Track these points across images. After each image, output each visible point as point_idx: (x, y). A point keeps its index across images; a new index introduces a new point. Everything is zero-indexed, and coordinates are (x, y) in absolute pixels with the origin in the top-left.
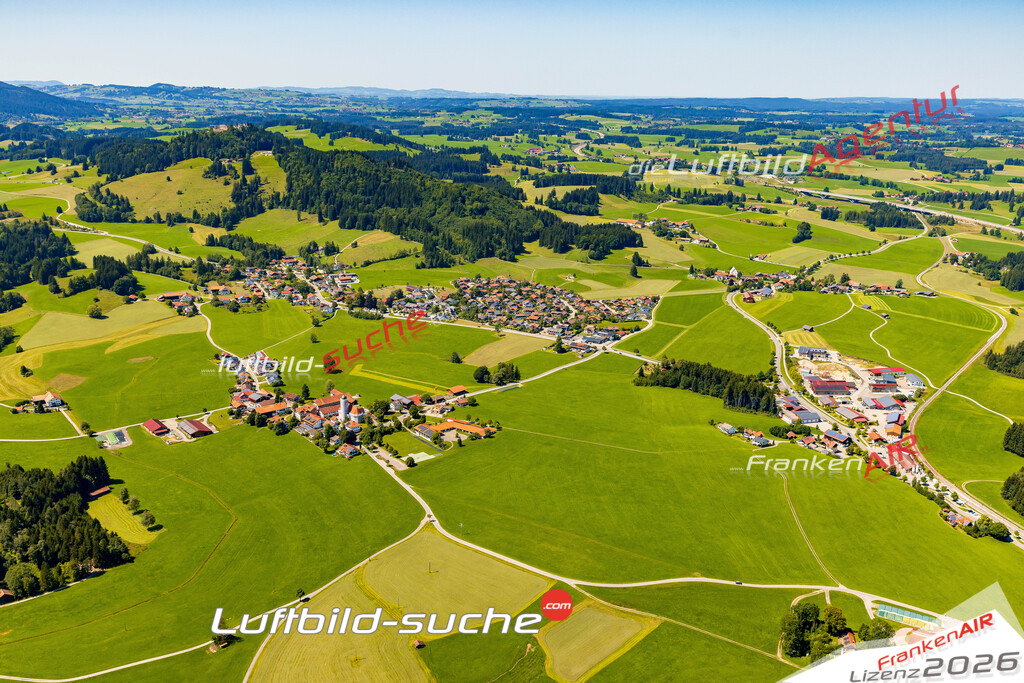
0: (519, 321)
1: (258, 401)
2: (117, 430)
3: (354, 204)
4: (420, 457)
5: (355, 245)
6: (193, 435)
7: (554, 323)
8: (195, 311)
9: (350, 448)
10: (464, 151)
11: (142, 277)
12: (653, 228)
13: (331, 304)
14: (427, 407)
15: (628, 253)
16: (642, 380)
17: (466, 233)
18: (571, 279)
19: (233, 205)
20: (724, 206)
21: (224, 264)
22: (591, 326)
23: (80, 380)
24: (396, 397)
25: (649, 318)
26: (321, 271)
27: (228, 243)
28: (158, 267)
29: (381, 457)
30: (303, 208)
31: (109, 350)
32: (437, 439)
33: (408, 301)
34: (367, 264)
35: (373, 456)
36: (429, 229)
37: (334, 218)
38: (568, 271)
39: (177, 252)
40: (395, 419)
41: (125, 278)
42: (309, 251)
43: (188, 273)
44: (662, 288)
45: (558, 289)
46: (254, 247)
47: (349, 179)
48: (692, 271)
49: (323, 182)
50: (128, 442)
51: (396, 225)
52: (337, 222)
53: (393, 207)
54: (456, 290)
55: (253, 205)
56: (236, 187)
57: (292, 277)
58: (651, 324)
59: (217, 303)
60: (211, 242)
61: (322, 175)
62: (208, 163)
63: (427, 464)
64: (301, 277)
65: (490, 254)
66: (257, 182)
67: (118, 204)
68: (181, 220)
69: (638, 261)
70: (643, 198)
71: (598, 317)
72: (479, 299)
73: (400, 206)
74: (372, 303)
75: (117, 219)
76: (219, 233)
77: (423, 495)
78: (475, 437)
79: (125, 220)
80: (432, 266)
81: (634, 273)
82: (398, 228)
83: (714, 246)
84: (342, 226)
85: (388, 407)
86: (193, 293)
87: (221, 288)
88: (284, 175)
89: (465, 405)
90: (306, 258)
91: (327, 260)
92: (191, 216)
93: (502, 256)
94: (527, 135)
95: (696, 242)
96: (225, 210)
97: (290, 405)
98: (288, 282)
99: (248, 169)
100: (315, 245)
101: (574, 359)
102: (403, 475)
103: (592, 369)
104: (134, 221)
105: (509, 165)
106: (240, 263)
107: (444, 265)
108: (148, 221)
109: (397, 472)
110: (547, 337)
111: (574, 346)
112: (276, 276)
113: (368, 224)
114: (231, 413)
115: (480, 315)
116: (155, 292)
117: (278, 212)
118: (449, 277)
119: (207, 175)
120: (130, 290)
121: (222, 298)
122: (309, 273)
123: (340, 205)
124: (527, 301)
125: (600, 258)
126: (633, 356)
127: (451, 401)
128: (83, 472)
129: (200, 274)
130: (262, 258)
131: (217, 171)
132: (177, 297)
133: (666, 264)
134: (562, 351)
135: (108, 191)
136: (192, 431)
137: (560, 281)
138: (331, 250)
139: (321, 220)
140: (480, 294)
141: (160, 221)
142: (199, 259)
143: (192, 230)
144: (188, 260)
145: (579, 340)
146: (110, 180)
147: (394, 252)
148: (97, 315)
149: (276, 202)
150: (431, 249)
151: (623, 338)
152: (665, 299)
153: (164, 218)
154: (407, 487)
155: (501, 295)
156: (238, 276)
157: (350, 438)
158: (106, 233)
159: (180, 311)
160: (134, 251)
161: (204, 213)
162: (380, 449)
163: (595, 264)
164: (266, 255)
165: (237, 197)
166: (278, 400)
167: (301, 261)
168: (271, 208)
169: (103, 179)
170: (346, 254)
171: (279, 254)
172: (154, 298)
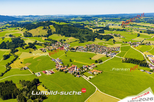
0: (99, 52)
1: (61, 67)
2: (38, 73)
3: (67, 33)
4: (91, 77)
5: (68, 40)
6: (51, 74)
7: (104, 52)
8: (46, 51)
9: (79, 76)
10: (80, 24)
11: (36, 46)
12: (114, 35)
13: (67, 50)
14: (89, 67)
15: (112, 39)
16: (123, 62)
17: (86, 37)
18: (104, 44)
19: (48, 34)
20: (123, 31)
21: (48, 43)
22: (111, 52)
23: (30, 64)
24: (83, 66)
25: (120, 50)
26: (64, 44)
27: (48, 40)
28: (38, 44)
29: (84, 77)
30: (59, 34)
31: (33, 58)
32: (93, 74)
33: (79, 49)
34: (71, 42)
35: (83, 77)
36: (80, 36)
37: (64, 35)
38: (103, 43)
39: (40, 41)
40: (85, 70)
41: (34, 46)
42: (61, 41)
43: (43, 45)
44: (120, 45)
45: (103, 46)
46: (53, 40)
47: (66, 29)
48: (123, 42)
49: (61, 30)
50: (41, 75)
51: (74, 36)
52: (64, 36)
53: (73, 33)
54: (86, 47)
55: (51, 34)
56: (48, 31)
57: (59, 45)
58: (120, 52)
59: (49, 50)
60: (45, 40)
61: (61, 28)
62: (43, 27)
63: (93, 78)
64: (61, 45)
65: (90, 40)
66: (51, 30)
67: (30, 34)
68: (40, 36)
69: (114, 41)
70: (110, 30)
71: (111, 50)
72: (90, 48)
73: (74, 33)
74: (74, 49)
75: (30, 36)
76: (46, 38)
77: (94, 84)
78: (99, 73)
79: (31, 37)
80: (81, 43)
81: (114, 43)
82: (75, 37)
83: (125, 38)
84: (65, 36)
85: (83, 68)
86: (45, 48)
87: (49, 47)
88: (55, 29)
89: (95, 67)
90: (61, 42)
91: (64, 42)
92: (41, 36)
93: (92, 41)
94: (88, 21)
95: (122, 37)
96: (46, 35)
97: (66, 68)
98: (59, 46)
99: (49, 28)
100: (62, 40)
101: (110, 58)
102: (89, 80)
103: (114, 60)
104: (33, 37)
105: (88, 26)
106: (51, 43)
107: (83, 42)
108: (35, 37)
109: (88, 80)
110: (104, 54)
111: (109, 56)
112: (57, 45)
113: (70, 36)
114: (57, 69)
115: (92, 51)
116: (39, 48)
117: (55, 34)
118: (84, 44)
119: (43, 29)
120: (35, 48)
121: (50, 49)
122: (62, 44)
123: (65, 33)
124: (99, 48)
125: (108, 40)
126: (120, 57)
127: (93, 66)
128: (36, 81)
129: (45, 45)
130: (54, 42)
131: (45, 28)
132: (42, 49)
133: (118, 41)
134: (107, 57)
135: (28, 32)
136: (51, 73)
137: (103, 44)
138: (65, 40)
139: (62, 36)
140: (90, 47)
141: (37, 37)
142: (44, 43)
143: (42, 38)
144: (43, 43)
145: (109, 55)
146: (28, 30)
147: (75, 41)
148: (30, 52)
149: (54, 33)
150: (80, 40)
151: (117, 54)
152: (121, 47)
153: (37, 36)
154: (91, 83)
155: (94, 47)
156: (51, 45)
157: (78, 74)
158: (29, 39)
159: (43, 52)
160: (34, 42)
161: (43, 35)
162: (83, 75)
163: (107, 41)
164: (54, 41)
165: (48, 32)
166: (64, 67)
167: (60, 43)
168: (53, 34)
169: (27, 30)
170: (67, 41)
171: (56, 41)
172: (39, 49)
